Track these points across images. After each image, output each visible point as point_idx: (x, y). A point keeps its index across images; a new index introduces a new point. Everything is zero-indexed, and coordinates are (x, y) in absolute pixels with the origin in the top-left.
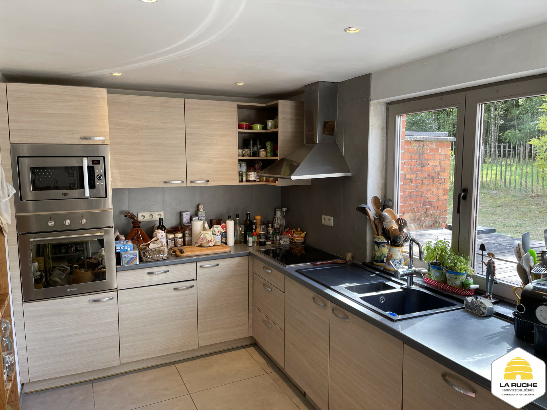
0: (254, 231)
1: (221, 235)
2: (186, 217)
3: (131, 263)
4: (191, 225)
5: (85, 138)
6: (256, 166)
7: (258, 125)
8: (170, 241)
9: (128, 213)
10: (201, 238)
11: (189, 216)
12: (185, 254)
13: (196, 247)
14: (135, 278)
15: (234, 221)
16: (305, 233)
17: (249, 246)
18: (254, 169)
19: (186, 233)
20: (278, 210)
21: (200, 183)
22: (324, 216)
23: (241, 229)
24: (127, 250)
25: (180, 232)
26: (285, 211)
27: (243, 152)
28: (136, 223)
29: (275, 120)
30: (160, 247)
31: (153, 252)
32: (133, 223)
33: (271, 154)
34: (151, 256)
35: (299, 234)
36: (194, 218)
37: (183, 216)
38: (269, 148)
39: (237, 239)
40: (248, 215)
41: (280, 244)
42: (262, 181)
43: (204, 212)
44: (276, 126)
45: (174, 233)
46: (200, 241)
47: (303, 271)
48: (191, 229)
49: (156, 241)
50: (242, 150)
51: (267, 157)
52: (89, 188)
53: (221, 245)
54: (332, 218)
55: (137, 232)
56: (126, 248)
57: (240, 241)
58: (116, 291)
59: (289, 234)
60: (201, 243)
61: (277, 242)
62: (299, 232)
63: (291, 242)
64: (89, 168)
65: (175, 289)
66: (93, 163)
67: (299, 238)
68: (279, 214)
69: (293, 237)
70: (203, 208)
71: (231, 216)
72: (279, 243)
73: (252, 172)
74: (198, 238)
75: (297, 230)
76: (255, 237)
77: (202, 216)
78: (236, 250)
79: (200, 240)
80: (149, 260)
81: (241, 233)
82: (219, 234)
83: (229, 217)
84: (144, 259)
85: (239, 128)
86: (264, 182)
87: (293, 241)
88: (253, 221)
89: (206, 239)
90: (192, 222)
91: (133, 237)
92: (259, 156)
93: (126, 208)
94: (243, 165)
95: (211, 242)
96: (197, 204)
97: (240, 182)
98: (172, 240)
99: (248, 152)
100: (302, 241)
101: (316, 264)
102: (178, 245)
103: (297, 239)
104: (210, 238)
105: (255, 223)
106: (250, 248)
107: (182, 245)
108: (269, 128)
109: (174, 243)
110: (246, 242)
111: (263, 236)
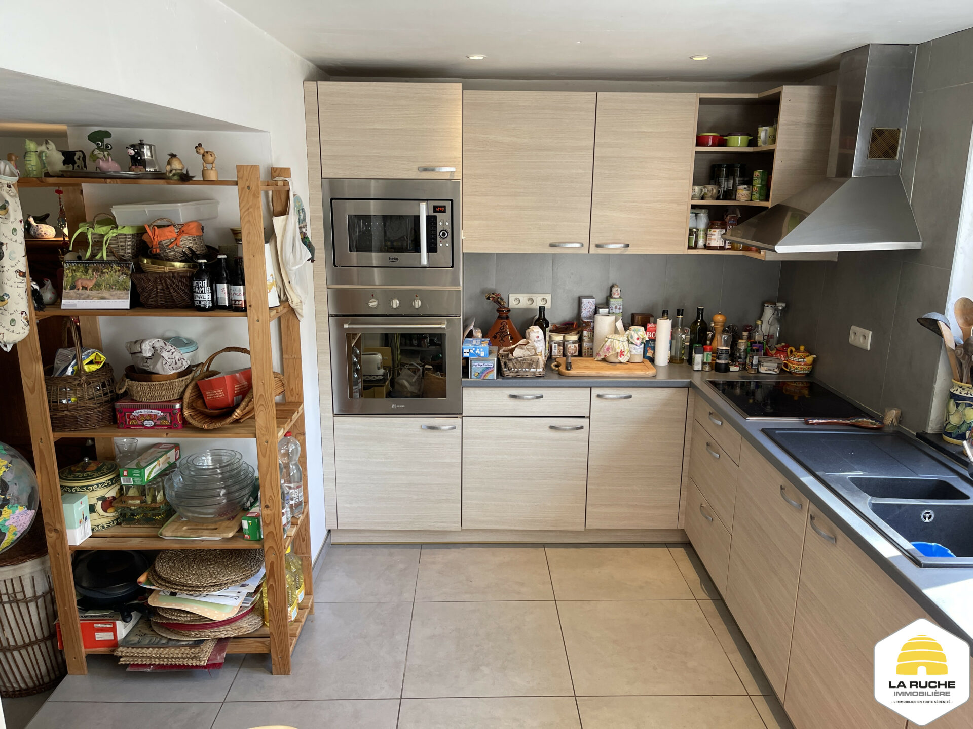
0: (708, 342)
1: (643, 345)
2: (588, 306)
3: (484, 377)
4: (594, 322)
5: (426, 169)
6: (728, 217)
7: (740, 137)
8: (555, 346)
9: (493, 294)
10: (606, 348)
11: (594, 305)
12: (572, 372)
13: (597, 361)
14: (490, 402)
15: (671, 321)
16: (815, 356)
17: (695, 369)
18: (721, 225)
19: (584, 335)
20: (768, 306)
21: (615, 248)
22: (854, 328)
23: (683, 336)
24: (479, 356)
25: (575, 332)
26: (782, 310)
27: (702, 190)
28: (503, 311)
29: (775, 126)
30: (533, 356)
31: (519, 363)
32: (498, 311)
33: (760, 195)
34: (516, 369)
35: (801, 357)
36: (600, 310)
37: (582, 305)
38: (757, 183)
39: (675, 354)
40: (700, 311)
41: (758, 372)
42: (737, 248)
43: (621, 300)
44: (773, 139)
45: (564, 332)
46: (604, 352)
47: (777, 432)
48: (593, 328)
49: (525, 345)
50: (700, 187)
51: (751, 200)
52: (428, 251)
53: (642, 362)
54: (871, 332)
55: (504, 326)
56: (478, 352)
57: (680, 357)
58: (460, 418)
59: (780, 355)
60: (605, 356)
61: (751, 367)
62: (801, 353)
63: (782, 370)
64: (428, 217)
65: (552, 427)
66: (435, 211)
67: (801, 365)
68: (769, 312)
69: (787, 361)
70: (619, 292)
71: (668, 311)
72: (755, 371)
73: (717, 230)
74: (601, 346)
75: (797, 350)
76: (708, 354)
77: (616, 308)
78: (670, 375)
79: (604, 350)
80: (513, 374)
81: (683, 344)
82: (638, 342)
83: (664, 312)
84: (505, 373)
85: (697, 145)
86: (741, 250)
87: (788, 370)
88: (710, 324)
89: (614, 349)
90: (597, 317)
91: (497, 333)
92: (735, 200)
93: (492, 284)
94: (702, 215)
95: (623, 355)
96: (610, 284)
97: (689, 247)
98: (558, 345)
99: (713, 190)
100: (806, 371)
101: (811, 421)
102: (569, 355)
103: (794, 367)
104: (622, 348)
105: (712, 327)
106: (696, 374)
107: (575, 355)
108: (760, 143)
109: (562, 351)
110: (690, 361)
111: (724, 355)
